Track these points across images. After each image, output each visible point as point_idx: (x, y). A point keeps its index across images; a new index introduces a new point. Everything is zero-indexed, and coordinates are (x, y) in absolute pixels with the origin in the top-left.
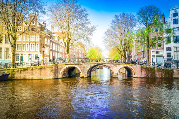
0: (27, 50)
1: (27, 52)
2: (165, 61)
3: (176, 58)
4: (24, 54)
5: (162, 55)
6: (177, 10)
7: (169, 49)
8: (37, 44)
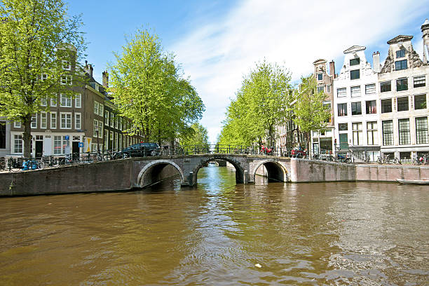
0: (51, 128)
1: (53, 131)
2: (337, 150)
3: (356, 143)
4: (44, 137)
5: (331, 138)
6: (357, 53)
7: (343, 127)
8: (76, 114)
